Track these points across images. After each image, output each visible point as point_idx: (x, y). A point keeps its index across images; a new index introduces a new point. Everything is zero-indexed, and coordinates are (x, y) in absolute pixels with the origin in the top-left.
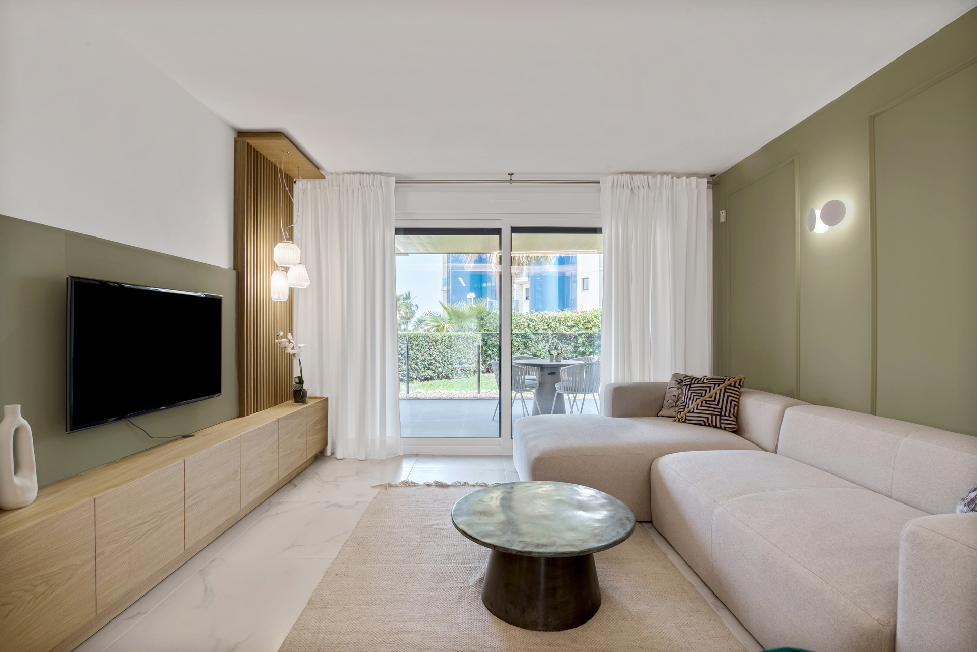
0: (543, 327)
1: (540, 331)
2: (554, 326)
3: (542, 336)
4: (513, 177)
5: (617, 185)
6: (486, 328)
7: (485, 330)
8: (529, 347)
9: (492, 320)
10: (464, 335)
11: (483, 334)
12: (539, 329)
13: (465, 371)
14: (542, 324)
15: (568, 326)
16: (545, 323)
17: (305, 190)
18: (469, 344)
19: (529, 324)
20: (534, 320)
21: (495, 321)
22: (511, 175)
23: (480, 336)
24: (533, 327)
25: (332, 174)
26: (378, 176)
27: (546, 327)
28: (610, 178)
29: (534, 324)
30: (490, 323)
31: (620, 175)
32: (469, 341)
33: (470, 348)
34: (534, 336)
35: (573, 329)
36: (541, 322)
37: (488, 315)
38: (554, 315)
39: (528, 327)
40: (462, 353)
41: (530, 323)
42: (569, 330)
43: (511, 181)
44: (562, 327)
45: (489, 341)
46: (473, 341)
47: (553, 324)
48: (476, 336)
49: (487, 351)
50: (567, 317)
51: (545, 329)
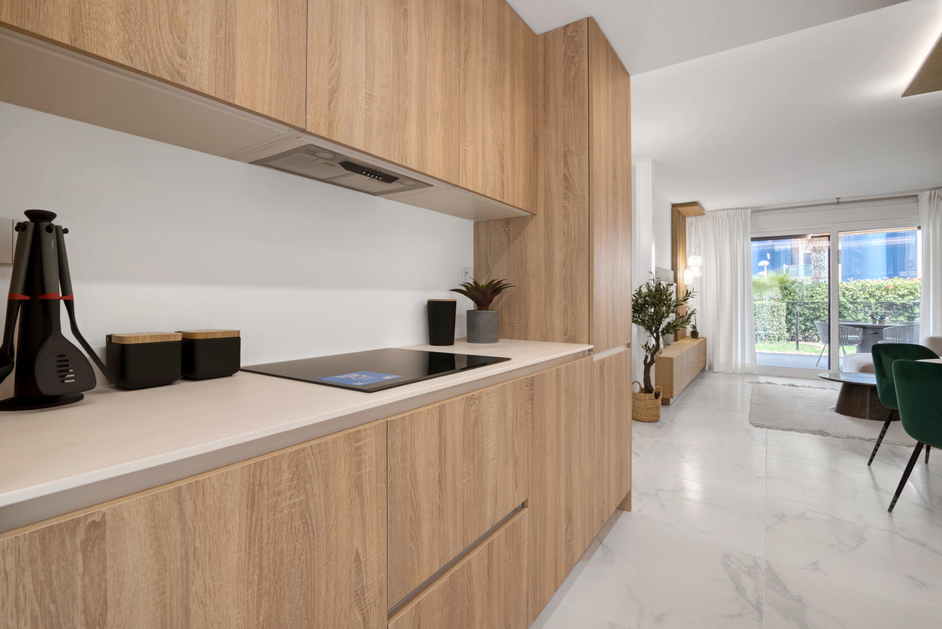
0: (863, 296)
1: (859, 300)
2: (879, 295)
3: (862, 305)
4: (840, 200)
5: (935, 197)
6: (790, 298)
7: (789, 299)
8: (844, 317)
9: (797, 290)
10: (768, 304)
11: (787, 303)
12: (858, 298)
13: (769, 337)
14: (862, 292)
15: (899, 296)
16: (866, 292)
17: (692, 223)
18: (773, 312)
19: (844, 293)
20: (851, 289)
21: (801, 290)
22: (838, 199)
23: (784, 304)
24: (850, 296)
25: (709, 211)
26: (740, 210)
27: (868, 296)
28: (928, 193)
29: (851, 293)
30: (794, 292)
31: (937, 191)
32: (773, 309)
33: (774, 316)
34: (851, 306)
35: (907, 298)
36: (860, 291)
37: (792, 284)
38: (878, 284)
39: (844, 296)
40: (766, 320)
41: (847, 292)
42: (900, 299)
43: (838, 203)
44: (890, 295)
45: (793, 310)
46: (778, 310)
47: (878, 293)
48: (781, 305)
49: (793, 320)
50: (897, 285)
51: (867, 298)
